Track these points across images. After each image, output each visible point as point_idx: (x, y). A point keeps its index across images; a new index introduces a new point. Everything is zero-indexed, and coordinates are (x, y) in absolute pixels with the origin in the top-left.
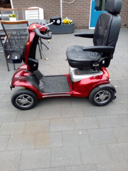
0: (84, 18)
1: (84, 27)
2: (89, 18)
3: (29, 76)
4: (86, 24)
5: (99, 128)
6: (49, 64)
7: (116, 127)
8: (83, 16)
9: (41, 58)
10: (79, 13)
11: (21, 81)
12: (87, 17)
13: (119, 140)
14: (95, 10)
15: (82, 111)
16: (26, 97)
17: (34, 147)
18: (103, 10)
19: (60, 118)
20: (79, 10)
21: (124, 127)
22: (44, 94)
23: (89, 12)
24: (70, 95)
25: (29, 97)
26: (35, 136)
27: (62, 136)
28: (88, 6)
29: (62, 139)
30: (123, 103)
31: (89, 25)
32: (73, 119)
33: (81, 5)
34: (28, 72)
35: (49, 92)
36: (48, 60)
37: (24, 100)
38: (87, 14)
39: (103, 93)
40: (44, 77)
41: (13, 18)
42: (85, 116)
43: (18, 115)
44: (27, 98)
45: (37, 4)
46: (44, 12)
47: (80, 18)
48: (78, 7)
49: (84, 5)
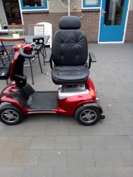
0: (93, 33)
1: (92, 42)
2: (98, 32)
3: (16, 92)
4: (95, 39)
5: (80, 149)
6: (47, 79)
7: (98, 150)
8: (92, 31)
9: (42, 73)
10: (87, 28)
11: (8, 96)
12: (96, 32)
13: (98, 164)
14: (105, 25)
15: (68, 129)
16: (11, 112)
17: (9, 164)
18: (113, 25)
19: (43, 136)
20: (87, 25)
21: (107, 149)
22: (29, 110)
23: (98, 27)
24: (55, 112)
25: (15, 112)
26: (14, 152)
27: (40, 155)
28: (96, 21)
29: (40, 158)
30: (113, 124)
31: (98, 39)
32: (56, 137)
33: (90, 20)
34: (17, 88)
35: (36, 108)
36: (48, 75)
37: (9, 115)
38: (95, 29)
39: (89, 112)
40: (35, 93)
41: (16, 34)
42: (69, 136)
43: (4, 129)
44: (13, 113)
45: (46, 20)
46: (53, 27)
47: (89, 33)
48: (86, 22)
49: (92, 20)
